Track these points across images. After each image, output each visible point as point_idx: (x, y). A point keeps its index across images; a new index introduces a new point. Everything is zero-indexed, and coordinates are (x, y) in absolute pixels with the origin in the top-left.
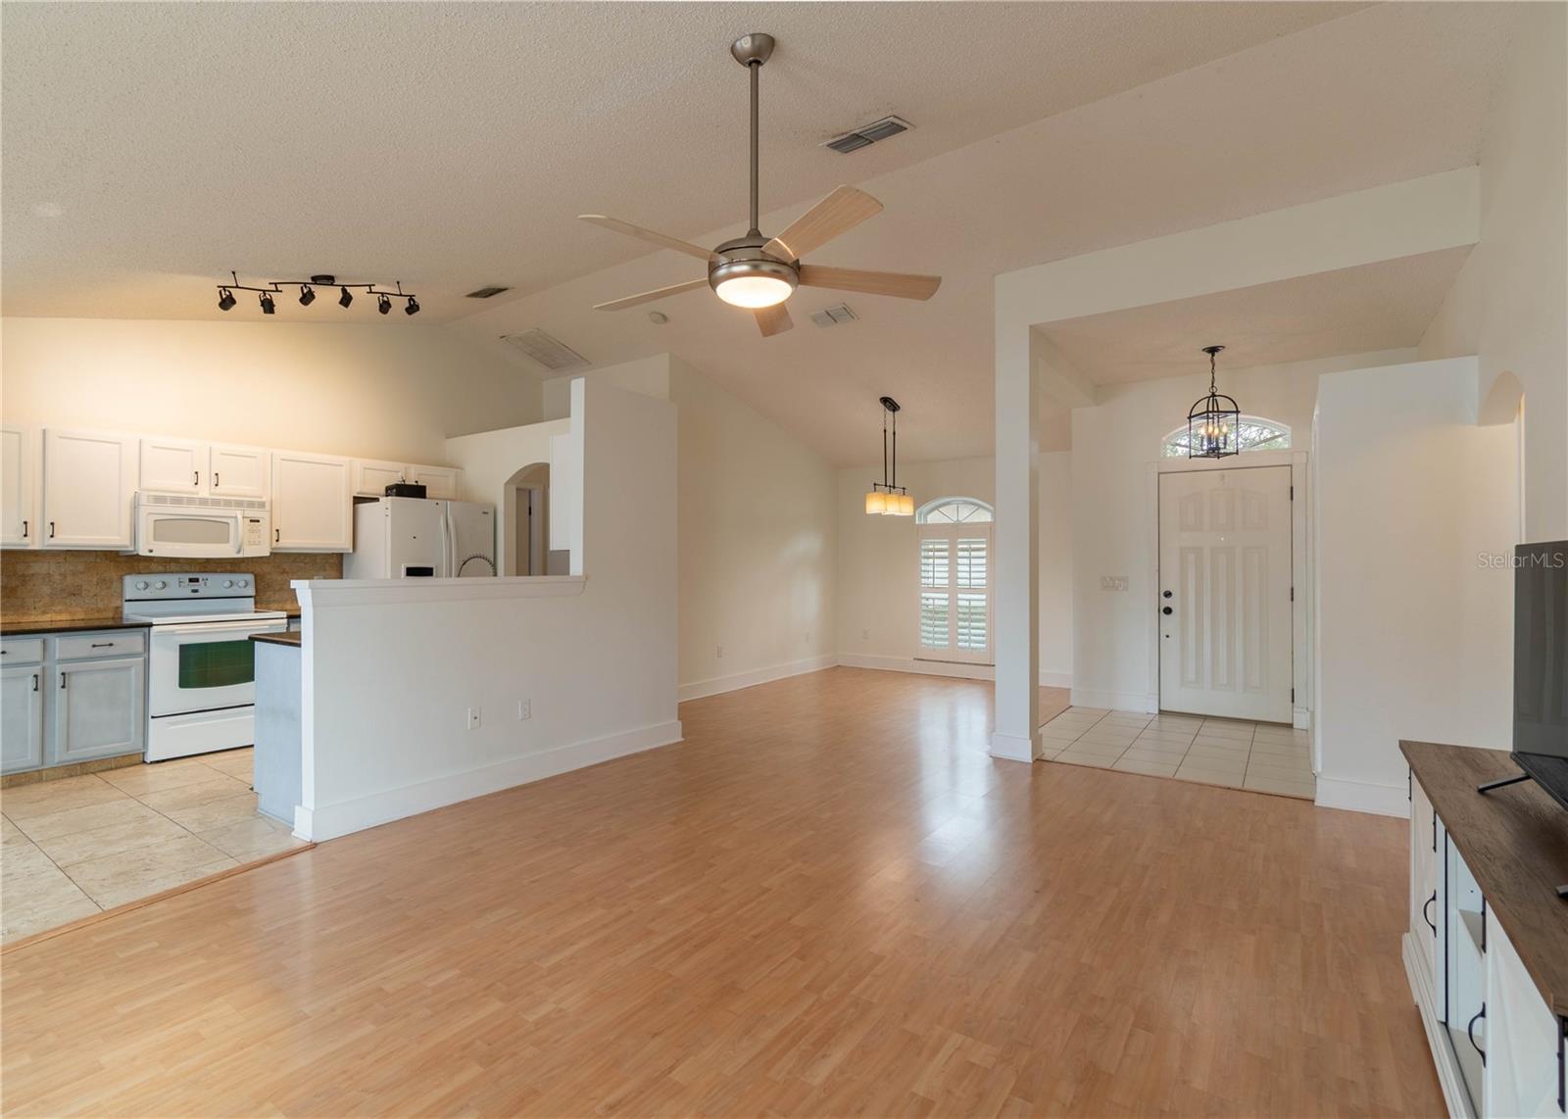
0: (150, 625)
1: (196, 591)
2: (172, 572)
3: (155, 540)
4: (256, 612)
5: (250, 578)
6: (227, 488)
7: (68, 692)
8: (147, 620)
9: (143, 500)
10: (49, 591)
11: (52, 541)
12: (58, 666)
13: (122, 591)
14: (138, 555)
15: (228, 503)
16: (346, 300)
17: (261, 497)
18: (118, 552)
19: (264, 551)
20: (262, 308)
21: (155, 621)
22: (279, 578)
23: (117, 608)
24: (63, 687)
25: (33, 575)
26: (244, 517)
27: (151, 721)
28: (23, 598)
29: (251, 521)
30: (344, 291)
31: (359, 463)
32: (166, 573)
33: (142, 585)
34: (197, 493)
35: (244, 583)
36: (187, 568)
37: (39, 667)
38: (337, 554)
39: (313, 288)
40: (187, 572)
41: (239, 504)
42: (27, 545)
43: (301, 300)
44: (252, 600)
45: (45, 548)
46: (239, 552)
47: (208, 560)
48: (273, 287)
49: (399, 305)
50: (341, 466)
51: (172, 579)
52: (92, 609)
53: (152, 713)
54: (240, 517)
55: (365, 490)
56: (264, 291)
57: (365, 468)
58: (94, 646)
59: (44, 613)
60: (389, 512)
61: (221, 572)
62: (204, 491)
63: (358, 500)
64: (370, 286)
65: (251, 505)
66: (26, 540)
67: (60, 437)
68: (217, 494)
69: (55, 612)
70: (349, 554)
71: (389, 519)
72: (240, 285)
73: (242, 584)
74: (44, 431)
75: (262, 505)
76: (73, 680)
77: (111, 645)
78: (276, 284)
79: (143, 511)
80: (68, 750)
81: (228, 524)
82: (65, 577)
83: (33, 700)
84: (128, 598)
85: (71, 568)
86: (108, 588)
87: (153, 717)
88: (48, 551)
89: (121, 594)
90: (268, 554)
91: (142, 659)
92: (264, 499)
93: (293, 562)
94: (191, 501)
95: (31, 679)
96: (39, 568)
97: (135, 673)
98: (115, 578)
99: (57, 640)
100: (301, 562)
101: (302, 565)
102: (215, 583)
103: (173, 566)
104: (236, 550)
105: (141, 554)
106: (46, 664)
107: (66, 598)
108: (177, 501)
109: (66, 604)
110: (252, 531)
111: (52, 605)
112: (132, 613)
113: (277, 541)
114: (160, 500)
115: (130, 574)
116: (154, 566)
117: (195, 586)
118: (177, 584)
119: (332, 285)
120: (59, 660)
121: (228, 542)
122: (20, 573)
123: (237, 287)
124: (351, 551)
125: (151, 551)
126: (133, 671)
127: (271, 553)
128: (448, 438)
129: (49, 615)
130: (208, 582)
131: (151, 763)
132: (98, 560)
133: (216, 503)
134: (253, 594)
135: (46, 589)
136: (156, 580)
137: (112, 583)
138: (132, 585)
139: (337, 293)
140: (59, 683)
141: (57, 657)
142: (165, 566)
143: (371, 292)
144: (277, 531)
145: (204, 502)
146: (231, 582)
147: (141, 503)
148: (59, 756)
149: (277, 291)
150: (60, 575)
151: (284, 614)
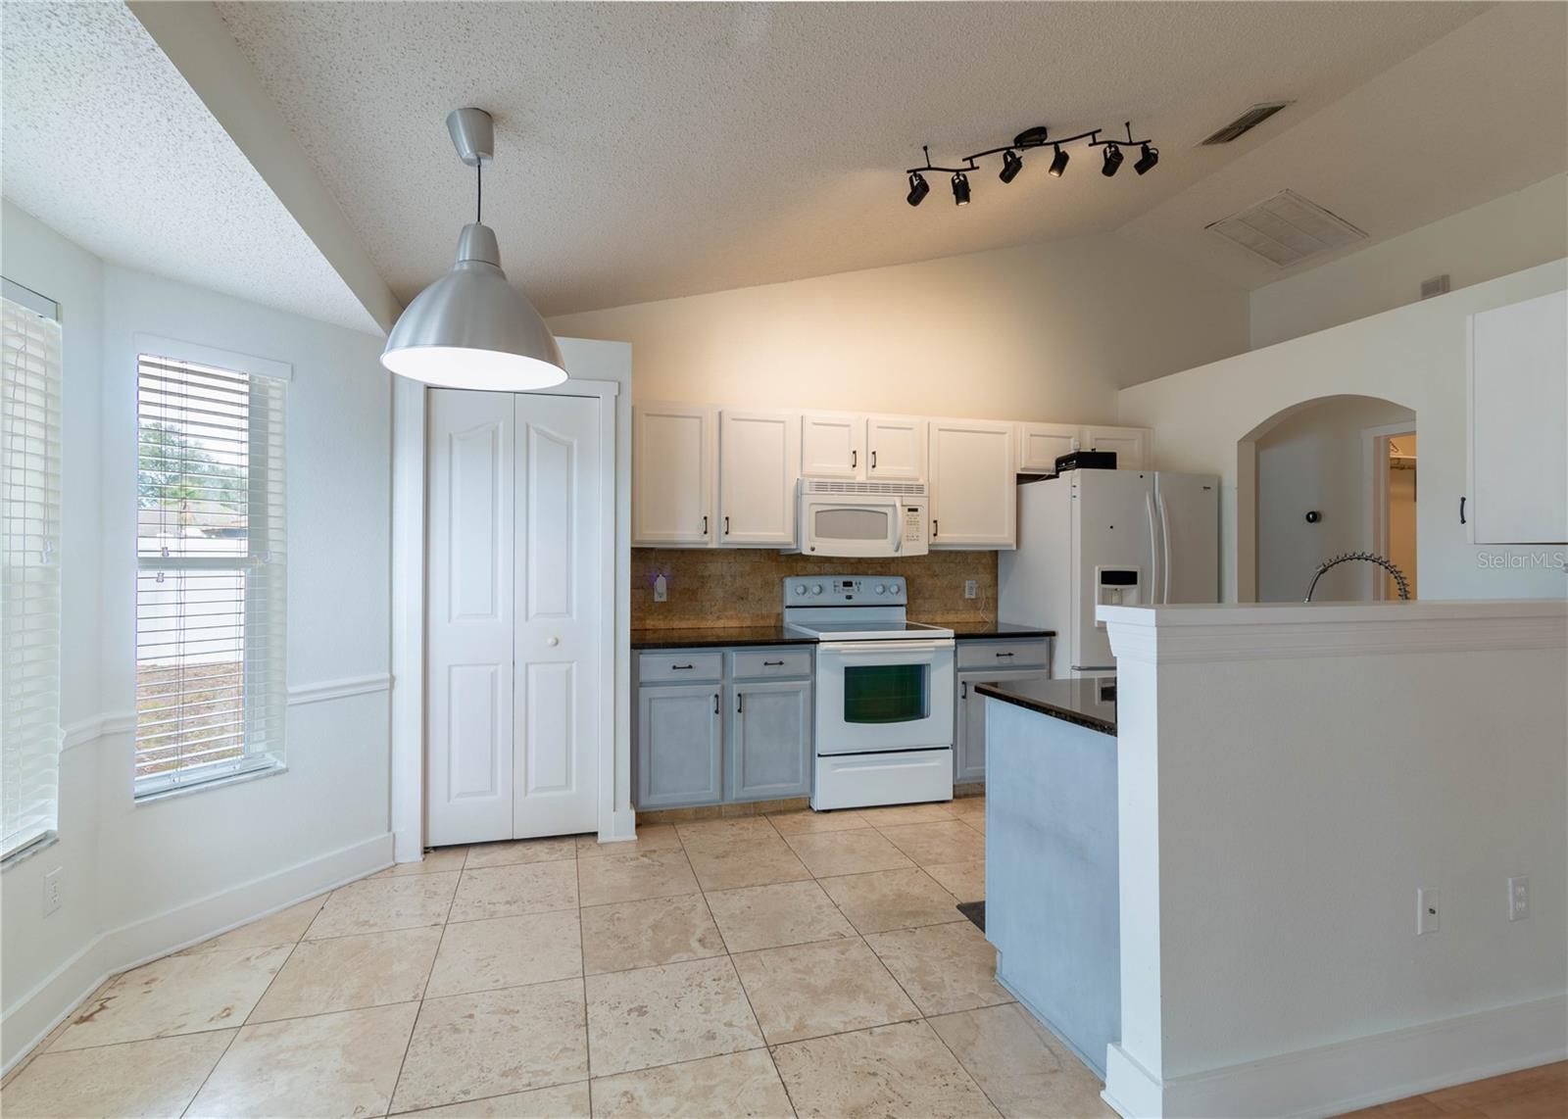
0: (818, 642)
1: (849, 597)
2: (826, 574)
3: (816, 535)
4: (909, 627)
5: (901, 581)
6: (886, 470)
7: (744, 715)
8: (812, 633)
9: (806, 490)
10: (722, 595)
11: (728, 538)
12: (735, 686)
13: (782, 594)
14: (801, 554)
15: (886, 488)
16: (1060, 162)
17: (918, 480)
18: (778, 550)
19: (919, 548)
20: (954, 196)
21: (822, 636)
22: (930, 582)
23: (779, 614)
24: (740, 711)
25: (710, 576)
26: (903, 506)
27: (819, 760)
28: (702, 602)
29: (910, 510)
30: (1057, 149)
31: (1024, 428)
32: (820, 575)
33: (800, 590)
34: (854, 478)
35: (895, 588)
36: (840, 569)
37: (719, 686)
38: (991, 551)
39: (1018, 153)
40: (840, 574)
41: (897, 489)
42: (706, 543)
43: (1002, 176)
44: (904, 609)
45: (722, 547)
46: (897, 550)
47: (860, 560)
48: (967, 165)
49: (1132, 156)
50: (1004, 433)
51: (828, 582)
52: (758, 616)
53: (819, 750)
54: (898, 505)
55: (1031, 465)
56: (957, 171)
57: (1031, 435)
58: (766, 664)
59: (719, 618)
60: (1077, 492)
61: (872, 575)
62: (861, 476)
63: (1022, 479)
64: (1093, 134)
65: (909, 489)
66: (706, 538)
67: (734, 419)
68: (874, 478)
69: (727, 617)
70: (1013, 551)
71: (1077, 502)
72: (932, 166)
73: (894, 589)
74: (720, 413)
75: (920, 489)
76: (749, 703)
77: (781, 663)
78: (970, 159)
79: (806, 500)
80: (744, 786)
81: (886, 514)
82: (735, 579)
83: (714, 720)
84: (788, 604)
85: (741, 569)
86: (771, 592)
87: (819, 755)
88: (722, 550)
89: (782, 599)
90: (926, 552)
91: (808, 682)
92: (921, 482)
93: (945, 561)
94: (851, 488)
95: (712, 698)
96: (715, 568)
97: (803, 697)
98: (777, 581)
99: (734, 654)
100: (952, 562)
101: (952, 565)
102: (868, 588)
103: (827, 567)
104: (894, 548)
105: (804, 553)
106: (725, 682)
107: (735, 602)
108: (838, 487)
109: (735, 609)
110: (910, 523)
111: (725, 610)
112: (795, 623)
113: (935, 535)
114: (821, 487)
115: (790, 576)
116: (810, 567)
117: (849, 591)
118: (830, 589)
119: (1042, 144)
120: (736, 679)
121: (886, 537)
122: (700, 574)
123: (929, 168)
124: (1014, 548)
125: (813, 549)
126: (801, 694)
127: (930, 551)
128: (1120, 389)
129: (722, 621)
130: (861, 586)
131: (819, 812)
132: (762, 560)
133: (874, 488)
134: (905, 602)
135: (719, 593)
136: (813, 583)
137: (774, 585)
138: (793, 589)
139: (1047, 155)
140: (736, 707)
141: (734, 675)
142: (820, 567)
143: (1095, 143)
144: (935, 522)
145: (862, 488)
146: (884, 587)
147: (804, 492)
148: (736, 793)
149: (973, 168)
150: (731, 576)
151: (951, 633)
